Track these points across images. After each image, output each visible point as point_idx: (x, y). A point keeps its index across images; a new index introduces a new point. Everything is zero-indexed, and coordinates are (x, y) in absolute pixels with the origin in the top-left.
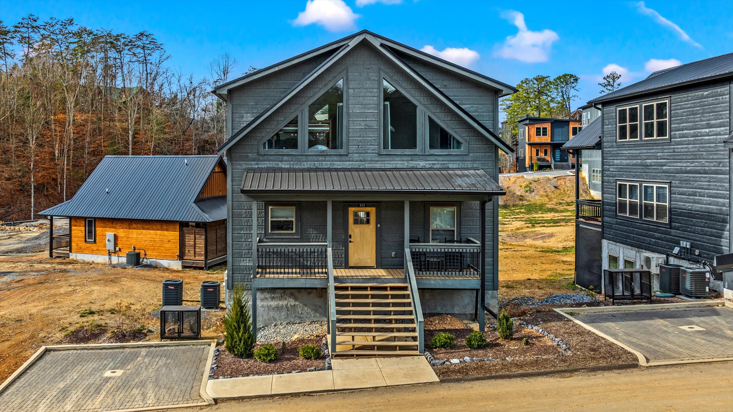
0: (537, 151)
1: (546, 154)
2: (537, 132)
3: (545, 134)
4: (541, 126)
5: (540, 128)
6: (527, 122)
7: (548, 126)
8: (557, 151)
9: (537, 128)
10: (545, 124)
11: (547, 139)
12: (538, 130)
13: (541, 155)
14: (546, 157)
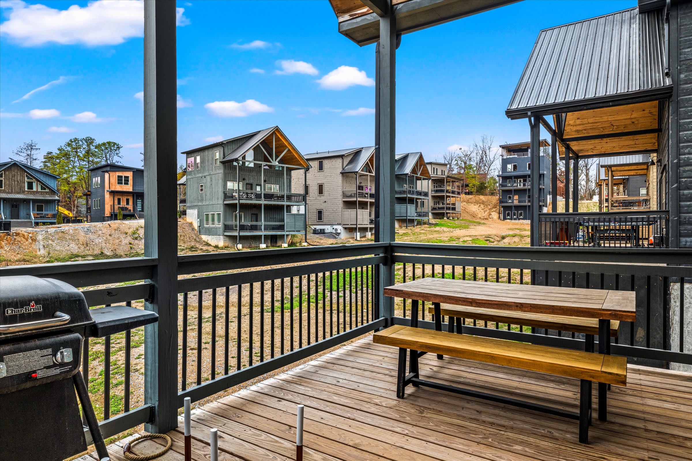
0: (119, 200)
1: (128, 203)
2: (118, 180)
3: (126, 183)
4: (124, 174)
5: (122, 177)
6: (108, 169)
7: (130, 174)
8: (138, 201)
9: (118, 176)
10: (127, 173)
11: (129, 188)
12: (120, 177)
13: (123, 204)
14: (127, 206)
